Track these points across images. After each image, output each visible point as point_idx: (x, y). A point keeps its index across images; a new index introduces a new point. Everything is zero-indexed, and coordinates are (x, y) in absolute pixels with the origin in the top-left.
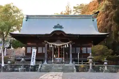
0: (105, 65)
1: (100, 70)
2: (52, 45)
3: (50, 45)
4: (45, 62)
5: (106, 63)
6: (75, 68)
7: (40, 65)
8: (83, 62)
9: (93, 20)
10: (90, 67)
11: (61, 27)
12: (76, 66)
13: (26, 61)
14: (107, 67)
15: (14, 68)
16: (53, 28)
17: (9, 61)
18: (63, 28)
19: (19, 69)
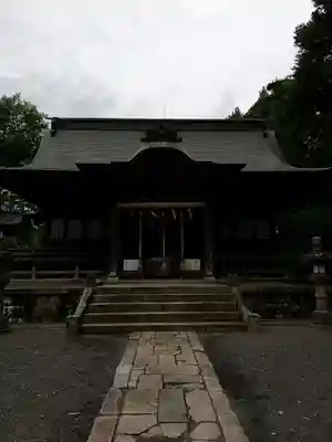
4: (113, 273)
6: (247, 313)
7: (87, 292)
9: (265, 136)
10: (318, 302)
16: (143, 140)
18: (180, 140)
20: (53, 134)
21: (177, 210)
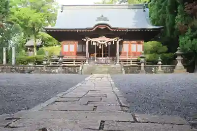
0: (159, 64)
1: (153, 71)
2: (95, 42)
3: (92, 43)
4: (87, 62)
5: (160, 63)
6: (123, 69)
7: (81, 66)
8: (133, 62)
9: (144, 11)
10: (143, 68)
11: (106, 19)
12: (124, 67)
13: (64, 62)
14: (161, 67)
15: (51, 69)
16: (96, 20)
17: (44, 61)
18: (108, 20)
19: (57, 71)
20: (62, 12)
21: (107, 43)
